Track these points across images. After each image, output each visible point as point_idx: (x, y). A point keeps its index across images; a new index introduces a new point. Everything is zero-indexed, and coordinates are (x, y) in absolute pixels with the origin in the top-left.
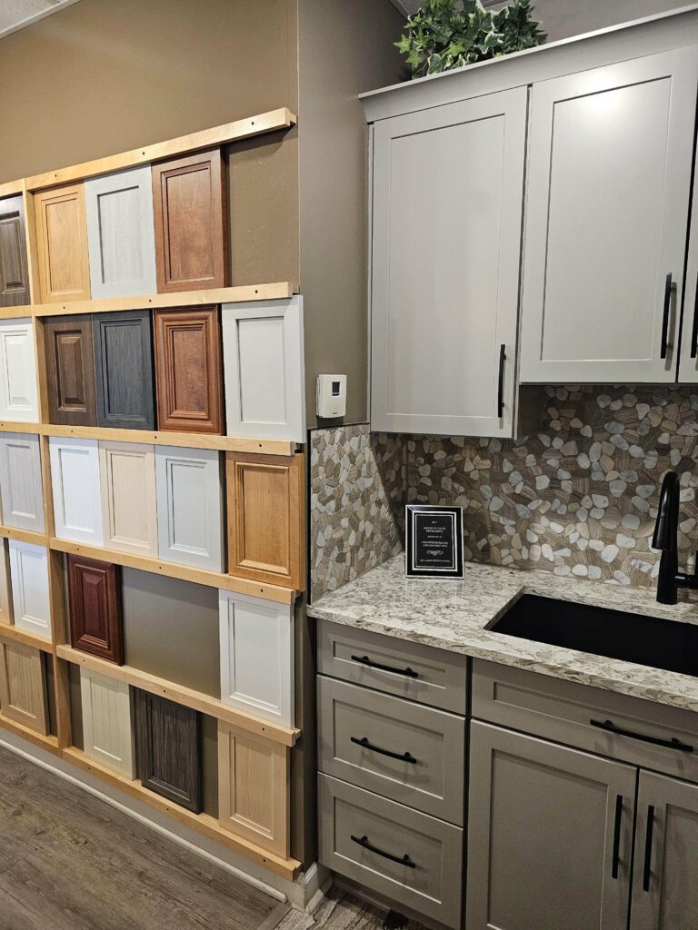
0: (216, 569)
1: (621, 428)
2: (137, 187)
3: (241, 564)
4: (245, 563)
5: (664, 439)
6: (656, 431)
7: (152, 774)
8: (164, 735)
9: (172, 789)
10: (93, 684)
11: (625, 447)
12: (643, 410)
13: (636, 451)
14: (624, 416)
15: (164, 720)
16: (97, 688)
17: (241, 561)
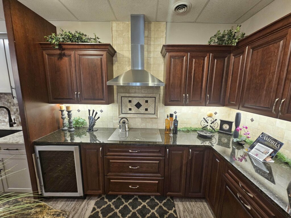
1: (3, 99)
5: (10, 101)
6: (8, 100)
11: (4, 102)
12: (6, 96)
13: (6, 103)
14: (3, 97)
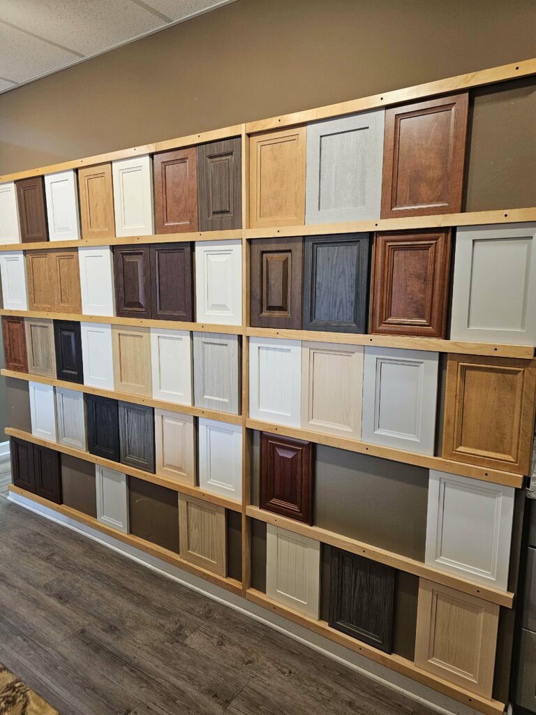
0: (429, 453)
2: (368, 128)
3: (458, 449)
4: (461, 449)
7: (340, 618)
8: (355, 586)
9: (362, 632)
10: (279, 540)
15: (356, 574)
16: (284, 543)
17: (457, 447)
